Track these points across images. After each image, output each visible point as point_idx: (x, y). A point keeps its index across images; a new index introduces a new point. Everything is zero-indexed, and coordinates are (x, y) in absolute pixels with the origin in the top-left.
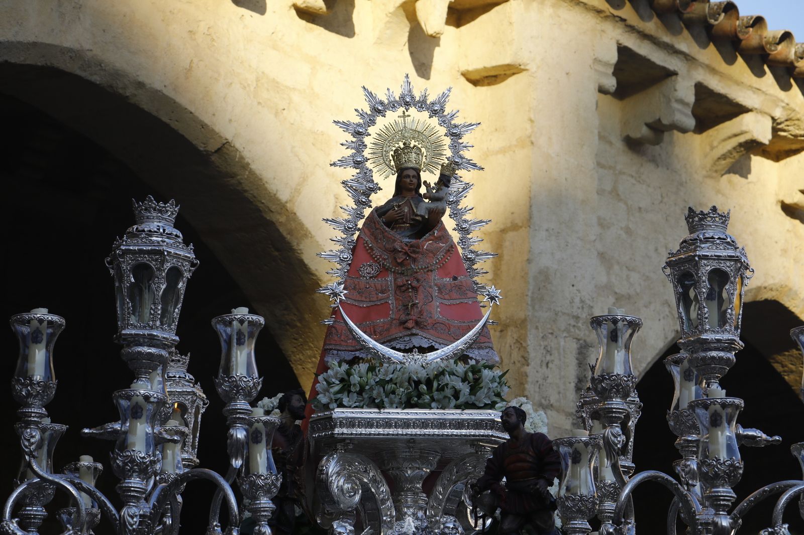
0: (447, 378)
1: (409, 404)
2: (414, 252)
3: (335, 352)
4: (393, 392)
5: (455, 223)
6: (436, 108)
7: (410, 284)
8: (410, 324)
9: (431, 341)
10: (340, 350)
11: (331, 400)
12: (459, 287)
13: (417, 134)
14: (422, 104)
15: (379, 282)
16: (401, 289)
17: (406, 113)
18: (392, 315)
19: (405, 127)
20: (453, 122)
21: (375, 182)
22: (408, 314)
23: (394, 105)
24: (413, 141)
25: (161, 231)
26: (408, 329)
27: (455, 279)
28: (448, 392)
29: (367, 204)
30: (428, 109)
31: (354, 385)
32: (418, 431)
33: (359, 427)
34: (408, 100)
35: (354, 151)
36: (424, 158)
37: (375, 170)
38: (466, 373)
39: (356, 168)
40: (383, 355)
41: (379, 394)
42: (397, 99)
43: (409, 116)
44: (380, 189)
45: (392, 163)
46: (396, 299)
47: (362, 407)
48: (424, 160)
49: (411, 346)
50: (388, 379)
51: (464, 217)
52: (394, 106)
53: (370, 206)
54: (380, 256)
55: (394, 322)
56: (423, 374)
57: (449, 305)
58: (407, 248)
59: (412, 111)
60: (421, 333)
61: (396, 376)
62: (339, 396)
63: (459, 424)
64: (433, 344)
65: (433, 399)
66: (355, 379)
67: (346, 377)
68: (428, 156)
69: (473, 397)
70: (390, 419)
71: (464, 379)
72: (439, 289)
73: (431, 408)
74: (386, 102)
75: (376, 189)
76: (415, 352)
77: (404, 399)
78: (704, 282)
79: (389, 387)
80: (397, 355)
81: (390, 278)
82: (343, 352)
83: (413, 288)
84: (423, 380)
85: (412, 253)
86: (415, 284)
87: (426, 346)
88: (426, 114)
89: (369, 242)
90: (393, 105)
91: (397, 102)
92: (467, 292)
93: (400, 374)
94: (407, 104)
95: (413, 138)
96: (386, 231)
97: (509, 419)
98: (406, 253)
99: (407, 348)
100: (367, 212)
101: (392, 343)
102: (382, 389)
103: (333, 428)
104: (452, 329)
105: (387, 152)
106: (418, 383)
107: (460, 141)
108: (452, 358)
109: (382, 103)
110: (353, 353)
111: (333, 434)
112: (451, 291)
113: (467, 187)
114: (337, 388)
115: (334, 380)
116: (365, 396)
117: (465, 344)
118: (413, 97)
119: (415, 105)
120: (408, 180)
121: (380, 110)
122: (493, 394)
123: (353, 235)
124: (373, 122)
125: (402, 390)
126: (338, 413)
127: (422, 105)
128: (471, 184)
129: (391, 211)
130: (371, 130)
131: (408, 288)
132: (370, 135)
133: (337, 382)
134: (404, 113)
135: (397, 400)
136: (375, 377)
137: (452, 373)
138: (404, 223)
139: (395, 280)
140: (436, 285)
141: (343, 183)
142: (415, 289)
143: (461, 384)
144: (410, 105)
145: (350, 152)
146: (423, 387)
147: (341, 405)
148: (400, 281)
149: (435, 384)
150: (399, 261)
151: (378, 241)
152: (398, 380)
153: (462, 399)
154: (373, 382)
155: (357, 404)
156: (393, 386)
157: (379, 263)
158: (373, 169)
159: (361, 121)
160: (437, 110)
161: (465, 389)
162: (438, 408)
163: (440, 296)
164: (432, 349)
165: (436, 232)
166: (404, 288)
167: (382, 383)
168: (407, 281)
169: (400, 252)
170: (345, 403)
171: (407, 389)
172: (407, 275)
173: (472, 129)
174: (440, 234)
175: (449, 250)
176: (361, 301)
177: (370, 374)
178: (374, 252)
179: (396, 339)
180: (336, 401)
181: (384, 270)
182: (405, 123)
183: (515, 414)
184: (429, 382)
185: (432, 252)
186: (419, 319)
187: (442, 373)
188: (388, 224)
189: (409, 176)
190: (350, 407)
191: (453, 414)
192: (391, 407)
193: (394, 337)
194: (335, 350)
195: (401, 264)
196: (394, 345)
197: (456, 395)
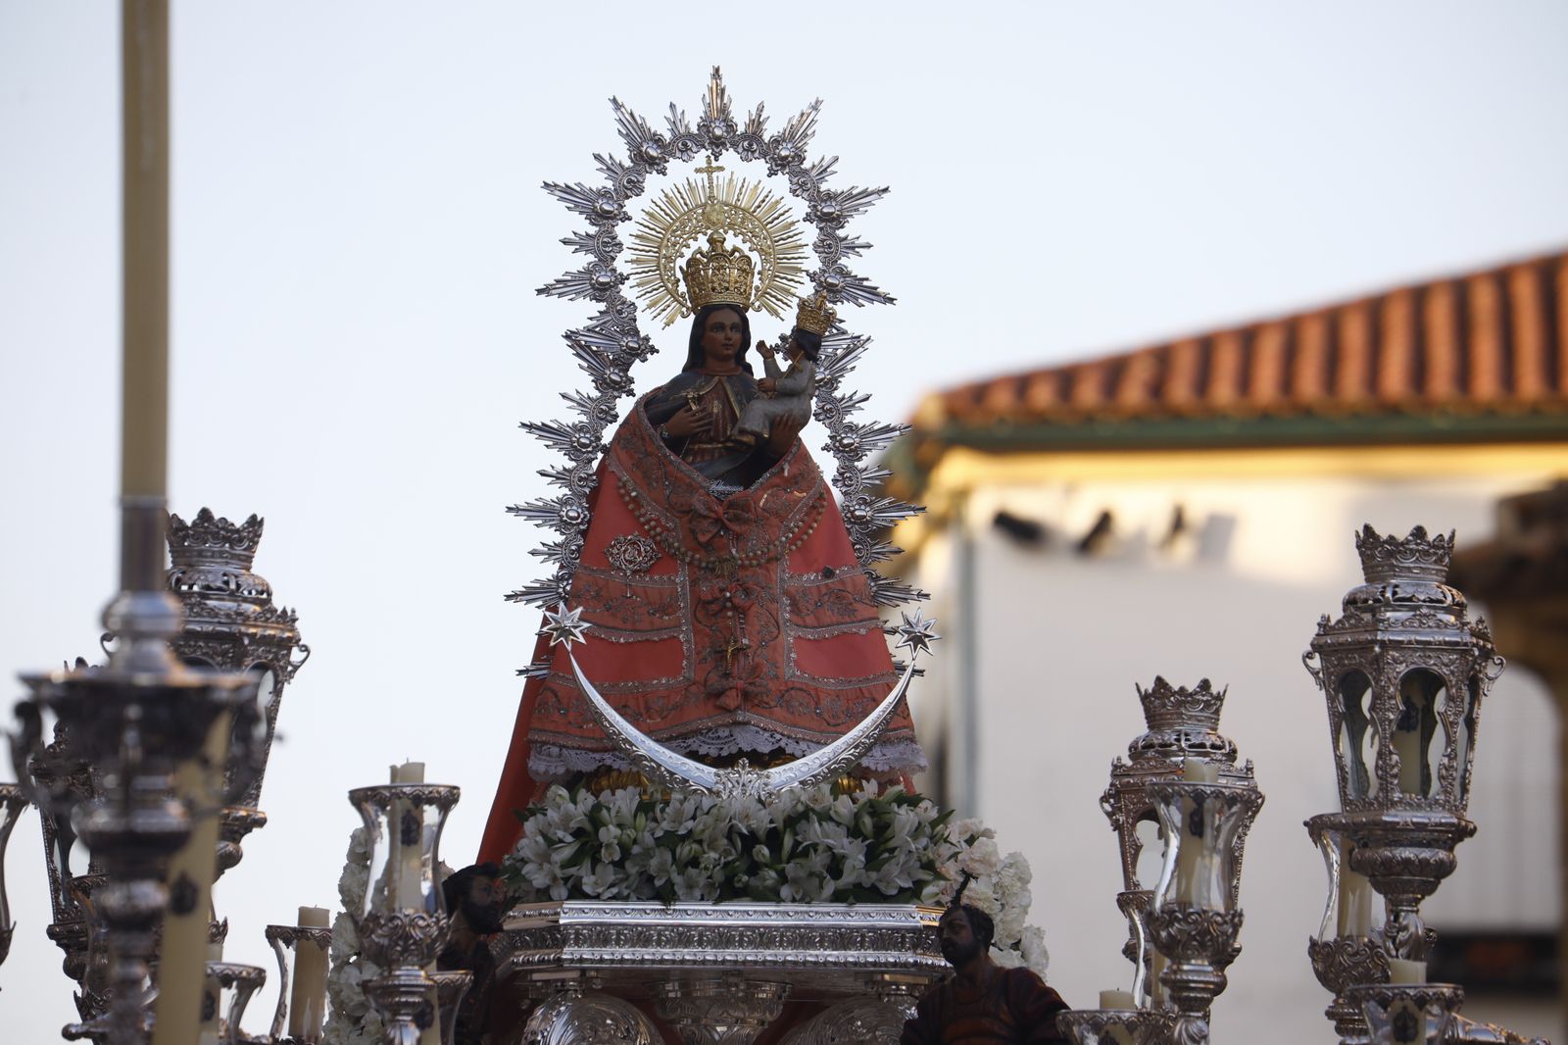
0: (815, 831)
1: (728, 891)
2: (737, 519)
3: (555, 750)
4: (694, 862)
5: (828, 432)
6: (784, 153)
7: (730, 599)
8: (731, 700)
9: (778, 737)
10: (567, 747)
11: (555, 879)
12: (839, 596)
13: (741, 217)
14: (752, 142)
15: (655, 582)
16: (708, 609)
17: (714, 164)
18: (688, 671)
19: (711, 197)
20: (824, 187)
21: (642, 335)
22: (727, 675)
23: (685, 145)
24: (731, 232)
25: (233, 586)
26: (726, 710)
27: (829, 574)
28: (818, 861)
29: (625, 386)
30: (764, 155)
31: (609, 846)
32: (750, 954)
33: (618, 943)
34: (718, 132)
35: (591, 258)
36: (757, 277)
37: (641, 304)
38: (857, 816)
39: (598, 301)
40: (672, 774)
41: (662, 868)
42: (694, 129)
43: (721, 169)
44: (653, 350)
45: (682, 288)
46: (696, 632)
47: (626, 899)
48: (756, 282)
49: (734, 750)
50: (682, 832)
51: (848, 419)
52: (686, 149)
53: (631, 393)
54: (657, 521)
55: (693, 689)
56: (761, 821)
57: (815, 640)
58: (720, 509)
59: (729, 158)
60: (754, 718)
61: (701, 827)
62: (573, 871)
63: (842, 938)
64: (782, 744)
65: (783, 878)
66: (610, 833)
67: (588, 827)
68: (766, 273)
69: (874, 875)
70: (689, 927)
71: (854, 832)
72: (794, 604)
73: (779, 900)
74: (668, 136)
75: (644, 349)
76: (744, 767)
77: (719, 876)
78: (1391, 697)
79: (685, 850)
80: (701, 774)
81: (681, 578)
82: (573, 752)
83: (735, 608)
84: (761, 834)
85: (734, 518)
86: (740, 599)
87: (765, 748)
88: (761, 166)
89: (630, 486)
90: (683, 144)
91: (690, 136)
92: (858, 606)
93: (709, 819)
94: (717, 144)
95: (731, 226)
96: (671, 462)
97: (954, 937)
98: (718, 521)
99: (724, 753)
100: (624, 406)
101: (690, 741)
102: (669, 857)
104: (826, 702)
105: (670, 259)
106: (751, 840)
107: (841, 233)
108: (825, 778)
109: (657, 140)
110: (597, 756)
111: (559, 960)
112: (819, 604)
113: (857, 344)
114: (567, 853)
115: (560, 834)
116: (632, 869)
117: (856, 747)
118: (730, 127)
119: (735, 146)
120: (720, 336)
121: (652, 158)
122: (918, 864)
123: (590, 461)
124: (636, 188)
125: (713, 855)
127: (750, 145)
128: (864, 338)
129: (681, 414)
130: (632, 206)
131: (724, 608)
132: (630, 219)
133: (569, 839)
134: (709, 162)
135: (702, 881)
136: (654, 825)
137: (825, 817)
138: (711, 441)
139: (694, 583)
140: (786, 593)
141: (567, 337)
142: (741, 611)
143: (846, 841)
144: (724, 144)
145: (584, 260)
146: (761, 850)
147: (577, 893)
148: (705, 589)
149: (788, 841)
150: (703, 539)
151: (650, 484)
152: (706, 836)
153: (848, 878)
154: (649, 840)
155: (615, 890)
156: (695, 846)
157: (653, 538)
158: (638, 303)
159: (609, 184)
160: (786, 157)
161: (855, 853)
162: (794, 900)
163: (795, 619)
164: (780, 756)
165: (787, 467)
166: (714, 607)
167: (670, 841)
168: (722, 590)
169: (705, 517)
170: (587, 889)
171: (727, 853)
172: (722, 576)
173: (869, 203)
174: (795, 471)
175: (814, 507)
176: (614, 628)
177: (641, 820)
178: (643, 511)
179: (697, 732)
180: (566, 880)
181: (664, 558)
182: (711, 187)
183: (968, 925)
184: (773, 838)
185: (776, 514)
186: (751, 688)
187: (805, 815)
188: (676, 444)
189: (721, 327)
190: (597, 897)
191: (829, 915)
192: (690, 898)
193: (694, 726)
194: (554, 744)
195: (707, 547)
196: (694, 747)
197: (835, 867)
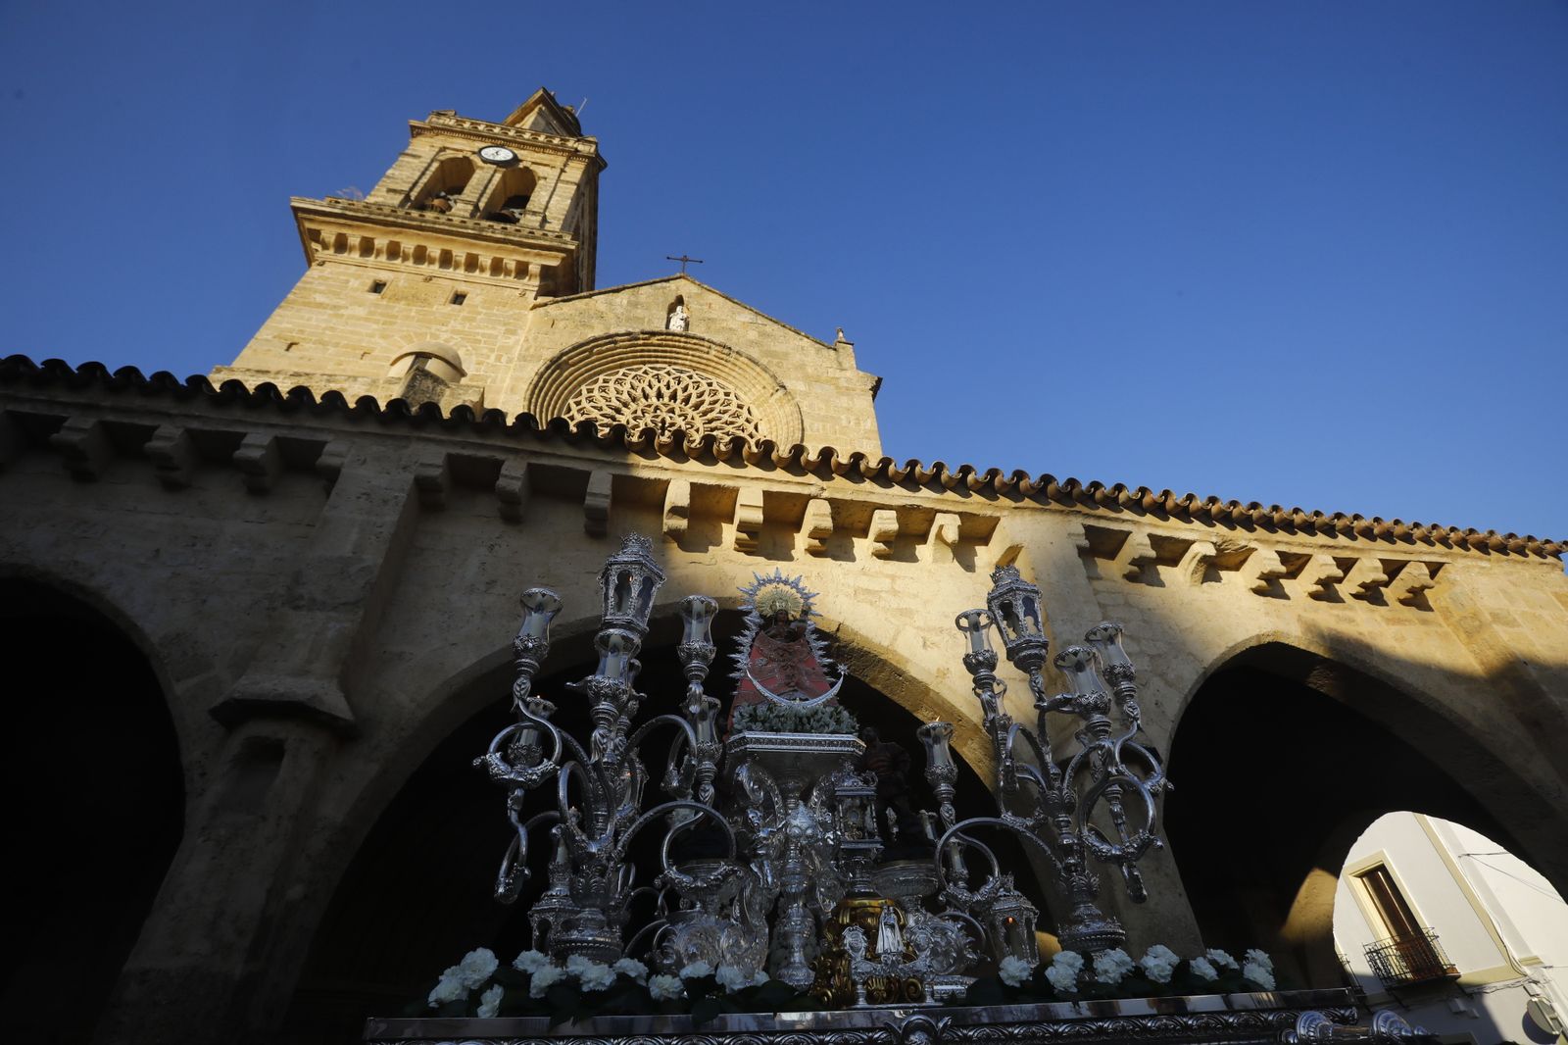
7: (790, 665)
8: (793, 684)
15: (769, 667)
16: (784, 668)
18: (781, 682)
32: (803, 747)
33: (763, 744)
46: (781, 674)
49: (795, 697)
54: (768, 653)
60: (799, 690)
81: (775, 665)
86: (793, 664)
87: (803, 697)
89: (760, 647)
96: (771, 640)
99: (791, 697)
101: (782, 695)
103: (745, 745)
111: (744, 750)
120: (781, 616)
142: (793, 667)
153: (831, 728)
157: (766, 657)
165: (802, 640)
174: (804, 642)
179: (785, 692)
186: (798, 682)
188: (771, 637)
193: (788, 693)
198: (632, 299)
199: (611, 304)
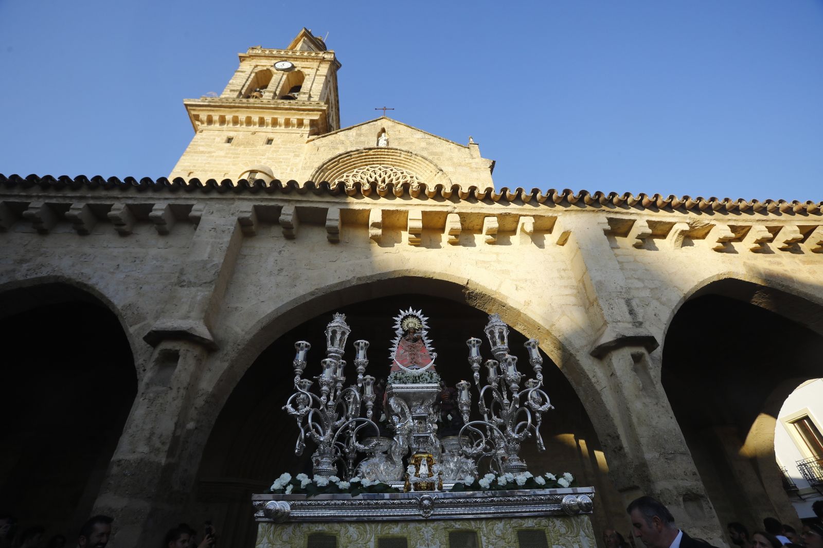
1: (413, 383)
4: (409, 380)
18: (408, 361)
26: (413, 363)
28: (424, 379)
32: (416, 390)
33: (399, 389)
41: (405, 380)
46: (409, 357)
49: (414, 368)
56: (417, 375)
63: (427, 388)
65: (420, 381)
66: (398, 377)
70: (408, 387)
73: (419, 384)
77: (412, 381)
93: (410, 375)
101: (409, 368)
103: (392, 389)
106: (416, 377)
111: (392, 391)
114: (393, 379)
116: (401, 381)
122: (437, 379)
125: (411, 379)
126: (393, 385)
135: (410, 382)
136: (404, 376)
137: (425, 375)
138: (411, 340)
142: (414, 355)
143: (427, 377)
146: (417, 378)
148: (410, 353)
151: (404, 344)
153: (428, 381)
155: (399, 383)
156: (409, 378)
162: (421, 384)
163: (421, 357)
166: (411, 355)
167: (406, 377)
169: (410, 346)
171: (413, 379)
177: (402, 375)
179: (409, 366)
180: (393, 382)
181: (406, 351)
184: (419, 377)
187: (422, 375)
188: (407, 340)
190: (397, 384)
191: (426, 385)
195: (410, 349)
197: (427, 380)
198: (358, 132)
199: (347, 136)
